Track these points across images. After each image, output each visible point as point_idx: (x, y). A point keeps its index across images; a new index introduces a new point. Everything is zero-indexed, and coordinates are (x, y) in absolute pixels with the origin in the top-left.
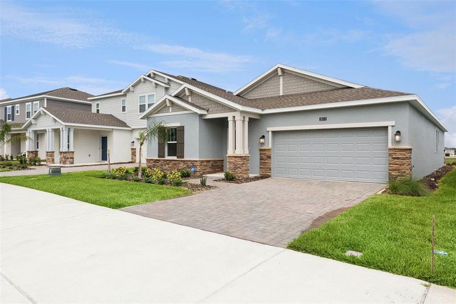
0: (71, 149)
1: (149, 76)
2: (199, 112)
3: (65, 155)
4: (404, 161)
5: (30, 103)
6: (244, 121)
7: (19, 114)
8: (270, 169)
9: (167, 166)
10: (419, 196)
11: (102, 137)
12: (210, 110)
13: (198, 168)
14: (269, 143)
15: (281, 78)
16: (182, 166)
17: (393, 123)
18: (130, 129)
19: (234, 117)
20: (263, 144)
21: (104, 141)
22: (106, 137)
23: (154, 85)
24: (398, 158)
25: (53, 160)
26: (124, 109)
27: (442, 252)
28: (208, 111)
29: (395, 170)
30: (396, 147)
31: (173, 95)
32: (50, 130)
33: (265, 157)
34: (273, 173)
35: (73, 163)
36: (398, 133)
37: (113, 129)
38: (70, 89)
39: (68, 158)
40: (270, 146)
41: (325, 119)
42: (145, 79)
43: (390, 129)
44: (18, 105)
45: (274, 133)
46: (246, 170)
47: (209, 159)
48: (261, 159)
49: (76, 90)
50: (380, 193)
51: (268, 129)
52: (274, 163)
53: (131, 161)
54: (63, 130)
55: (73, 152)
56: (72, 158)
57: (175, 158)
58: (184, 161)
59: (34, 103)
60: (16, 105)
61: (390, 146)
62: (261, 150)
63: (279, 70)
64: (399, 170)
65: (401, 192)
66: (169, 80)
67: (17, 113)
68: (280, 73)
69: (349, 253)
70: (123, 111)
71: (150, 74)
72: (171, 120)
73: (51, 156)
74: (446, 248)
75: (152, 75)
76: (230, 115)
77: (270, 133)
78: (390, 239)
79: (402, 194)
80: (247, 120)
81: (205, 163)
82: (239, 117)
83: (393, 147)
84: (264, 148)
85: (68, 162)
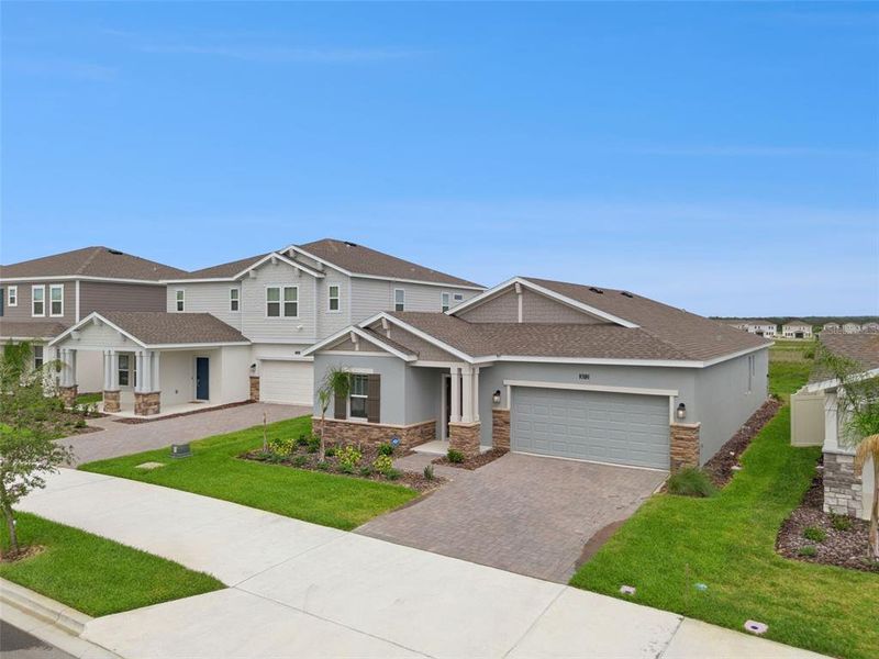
0: (157, 389)
1: (286, 255)
2: (406, 358)
3: (146, 399)
4: (690, 443)
5: (43, 287)
6: (473, 375)
7: (16, 305)
8: (509, 440)
9: (350, 433)
10: (703, 496)
11: (198, 359)
12: (423, 354)
13: (404, 440)
14: (507, 404)
15: (520, 299)
16: (376, 434)
17: (675, 393)
18: (248, 343)
19: (460, 370)
20: (497, 403)
21: (202, 366)
22: (207, 359)
23: (297, 273)
24: (682, 439)
25: (118, 405)
26: (235, 306)
27: (703, 586)
28: (418, 356)
29: (678, 454)
30: (680, 424)
31: (362, 326)
32: (112, 353)
33: (500, 422)
34: (513, 446)
35: (158, 412)
36: (682, 406)
37: (221, 347)
38: (110, 251)
39: (150, 405)
40: (508, 408)
41: (586, 377)
42: (278, 259)
43: (672, 399)
44: (15, 288)
45: (513, 387)
46: (476, 445)
47: (417, 424)
48: (494, 425)
49: (121, 254)
50: (658, 490)
51: (505, 382)
52: (514, 432)
53: (249, 398)
54: (141, 357)
55: (158, 393)
56: (157, 403)
57: (364, 421)
58: (380, 428)
59: (52, 286)
60: (10, 288)
61: (672, 422)
62: (494, 411)
63: (518, 287)
64: (682, 454)
65: (684, 489)
66: (324, 265)
67: (12, 300)
68: (518, 290)
69: (624, 589)
70: (233, 309)
71: (288, 252)
72: (358, 363)
73: (115, 398)
74: (709, 580)
75: (292, 255)
76: (454, 367)
77: (509, 388)
78: (660, 571)
79: (684, 494)
80: (477, 372)
81: (412, 431)
82: (466, 372)
83: (676, 424)
84: (499, 409)
85: (150, 411)
